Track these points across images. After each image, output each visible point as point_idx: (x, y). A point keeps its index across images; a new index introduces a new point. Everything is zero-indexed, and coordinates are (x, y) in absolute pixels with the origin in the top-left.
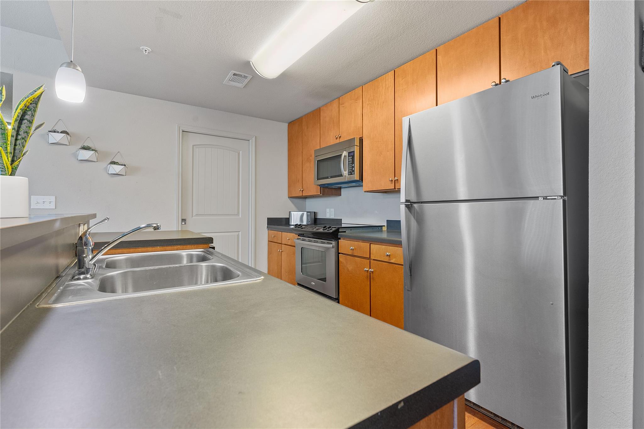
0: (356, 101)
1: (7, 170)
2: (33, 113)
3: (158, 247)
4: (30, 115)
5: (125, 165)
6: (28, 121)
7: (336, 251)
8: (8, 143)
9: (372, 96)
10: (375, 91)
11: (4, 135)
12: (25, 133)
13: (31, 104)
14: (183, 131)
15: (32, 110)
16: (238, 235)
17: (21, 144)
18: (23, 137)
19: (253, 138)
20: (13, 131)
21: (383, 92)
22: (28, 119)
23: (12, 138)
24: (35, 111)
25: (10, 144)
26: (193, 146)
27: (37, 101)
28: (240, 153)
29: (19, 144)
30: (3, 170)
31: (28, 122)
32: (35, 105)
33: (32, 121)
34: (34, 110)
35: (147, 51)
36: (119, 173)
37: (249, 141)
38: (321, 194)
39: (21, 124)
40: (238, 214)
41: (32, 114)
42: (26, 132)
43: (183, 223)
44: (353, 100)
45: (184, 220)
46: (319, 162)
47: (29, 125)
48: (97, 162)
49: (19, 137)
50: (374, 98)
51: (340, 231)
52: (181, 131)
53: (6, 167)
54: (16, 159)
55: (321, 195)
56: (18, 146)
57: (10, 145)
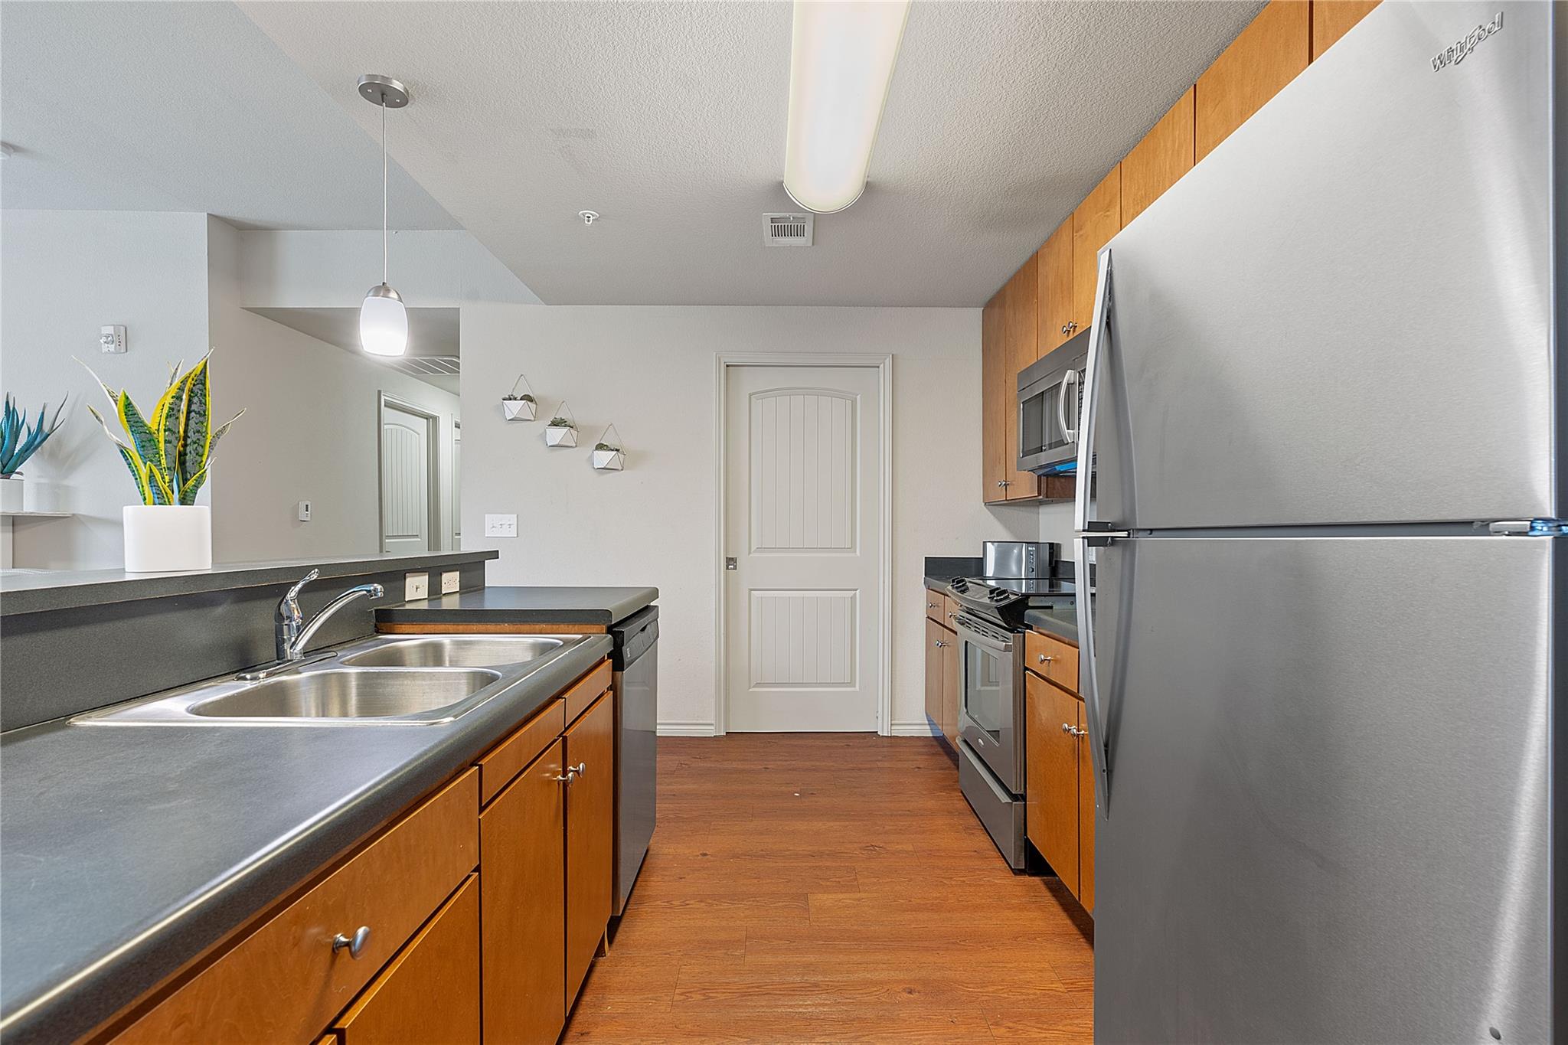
0: (1108, 211)
1: (165, 496)
2: (201, 398)
3: (506, 625)
4: (198, 404)
5: (617, 450)
6: (196, 414)
7: (1020, 660)
8: (161, 453)
9: (1141, 187)
10: (1150, 170)
11: (152, 442)
12: (196, 434)
13: (194, 385)
14: (727, 366)
15: (199, 395)
16: (853, 598)
17: (192, 452)
18: (194, 440)
19: (887, 361)
20: (167, 433)
21: (1168, 167)
22: (196, 410)
23: (168, 445)
24: (205, 396)
25: (166, 455)
26: (750, 395)
27: (203, 378)
28: (856, 399)
29: (190, 452)
30: (159, 496)
31: (198, 416)
32: (200, 385)
33: (205, 412)
34: (201, 394)
35: (591, 219)
36: (608, 467)
37: (878, 367)
38: (1039, 494)
39: (189, 420)
40: (853, 548)
41: (200, 401)
42: (198, 432)
43: (730, 567)
44: (1100, 211)
45: (731, 561)
46: (1026, 405)
47: (201, 419)
48: (576, 449)
49: (189, 441)
50: (1145, 194)
51: (1030, 604)
52: (723, 366)
53: (163, 491)
54: (189, 477)
55: (1041, 497)
56: (189, 455)
57: (164, 457)
